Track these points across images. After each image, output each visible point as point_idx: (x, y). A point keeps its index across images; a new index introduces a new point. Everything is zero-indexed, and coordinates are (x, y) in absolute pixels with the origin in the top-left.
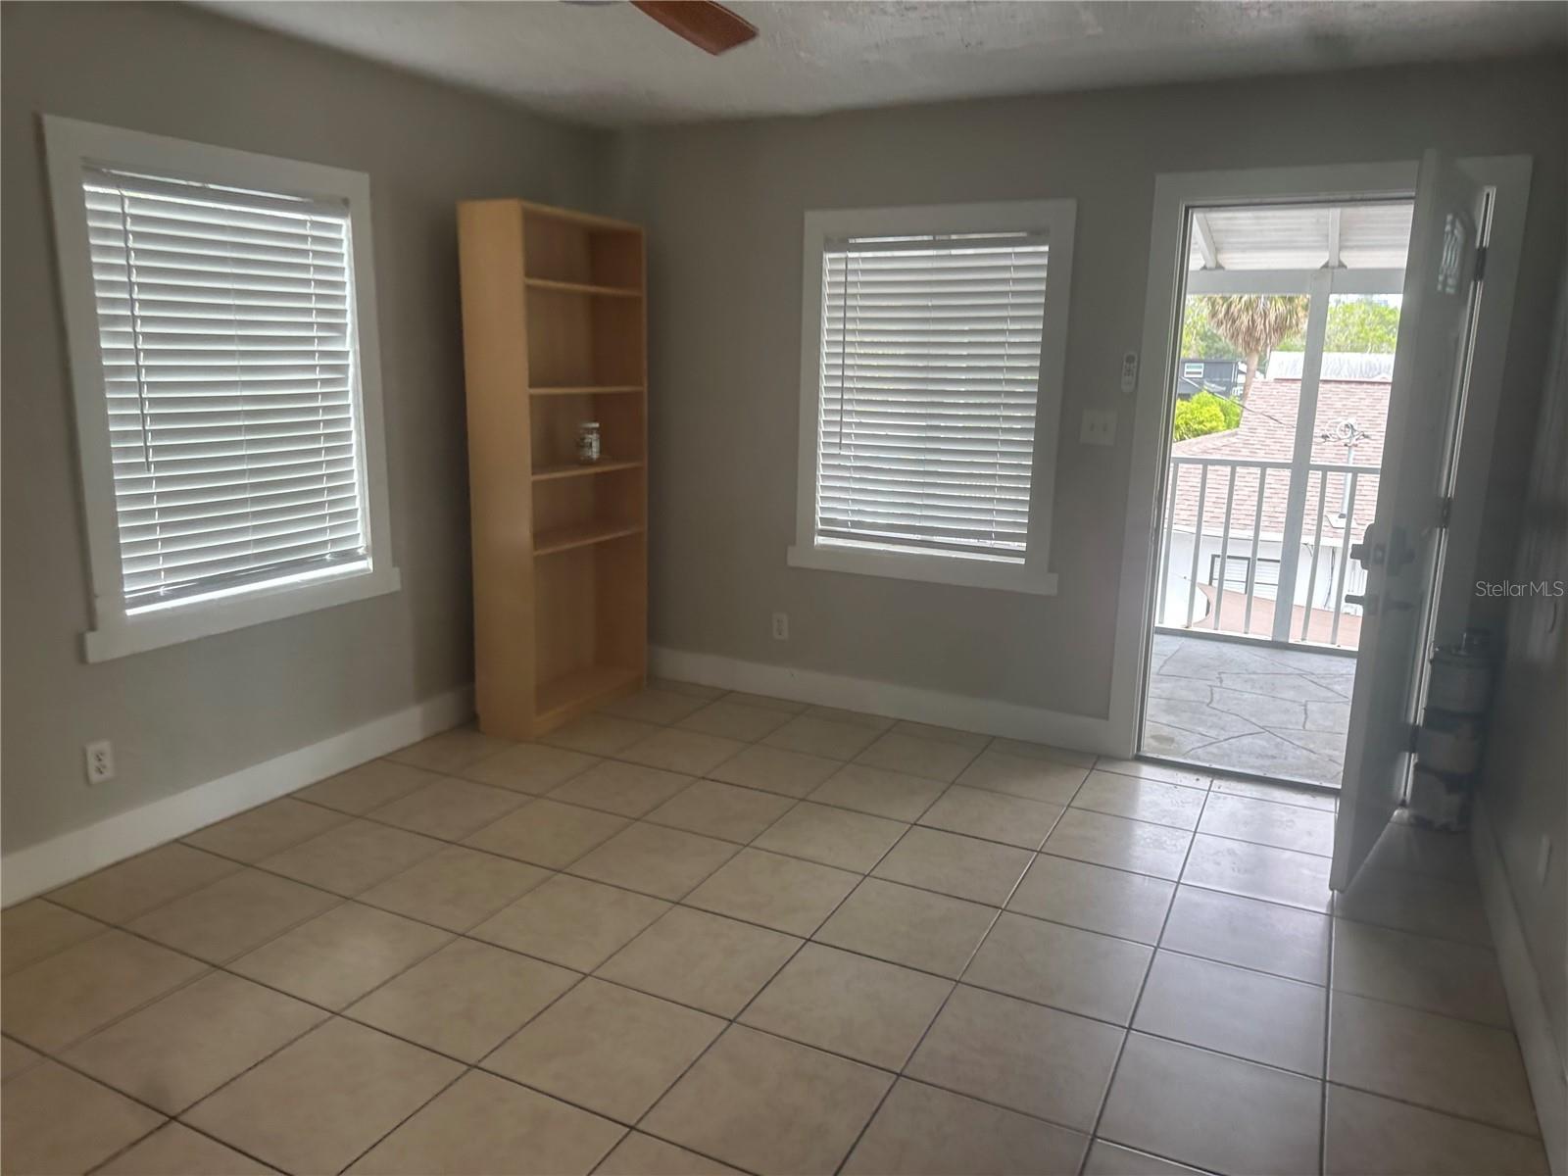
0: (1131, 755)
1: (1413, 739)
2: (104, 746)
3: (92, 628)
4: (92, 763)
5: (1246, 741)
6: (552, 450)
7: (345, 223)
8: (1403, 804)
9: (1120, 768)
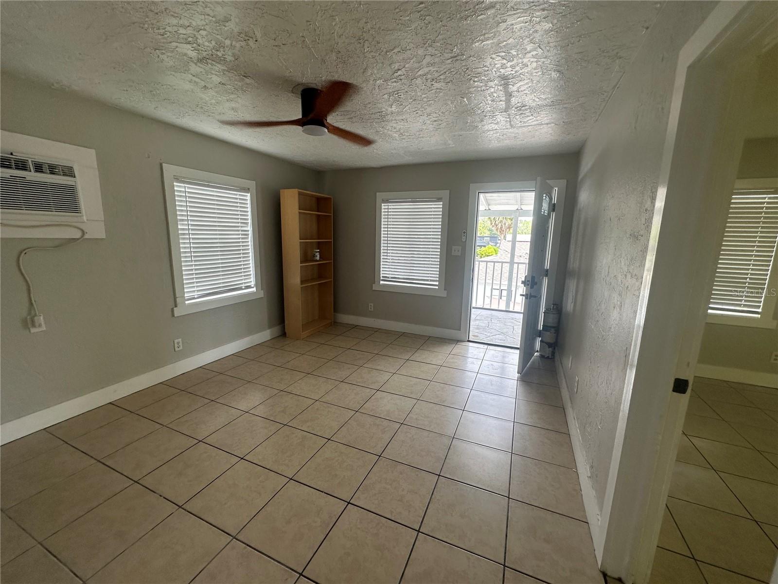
0: (467, 340)
1: (540, 334)
2: (180, 340)
3: (176, 306)
4: (176, 345)
5: (497, 336)
6: (306, 257)
7: (249, 195)
8: (537, 351)
9: (464, 344)
